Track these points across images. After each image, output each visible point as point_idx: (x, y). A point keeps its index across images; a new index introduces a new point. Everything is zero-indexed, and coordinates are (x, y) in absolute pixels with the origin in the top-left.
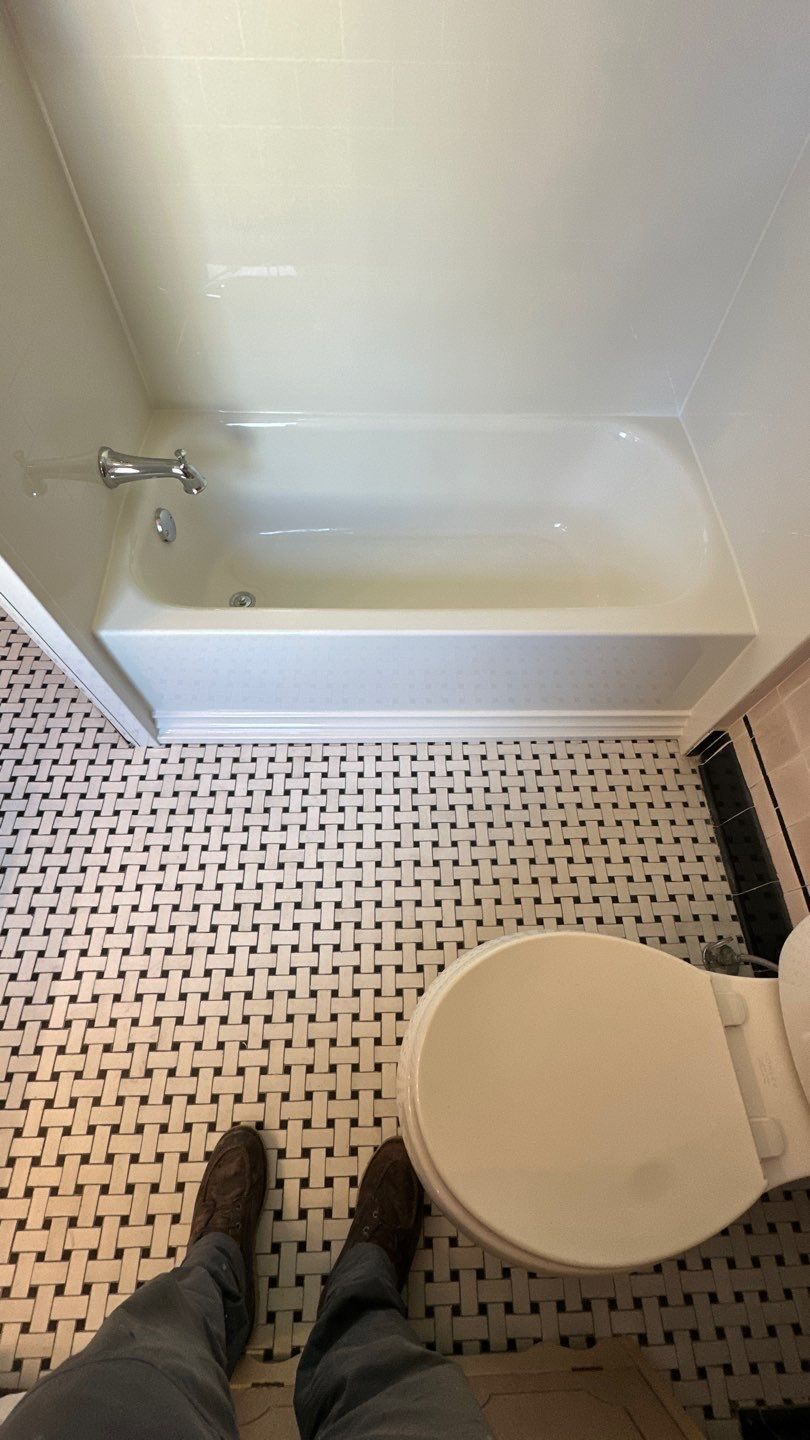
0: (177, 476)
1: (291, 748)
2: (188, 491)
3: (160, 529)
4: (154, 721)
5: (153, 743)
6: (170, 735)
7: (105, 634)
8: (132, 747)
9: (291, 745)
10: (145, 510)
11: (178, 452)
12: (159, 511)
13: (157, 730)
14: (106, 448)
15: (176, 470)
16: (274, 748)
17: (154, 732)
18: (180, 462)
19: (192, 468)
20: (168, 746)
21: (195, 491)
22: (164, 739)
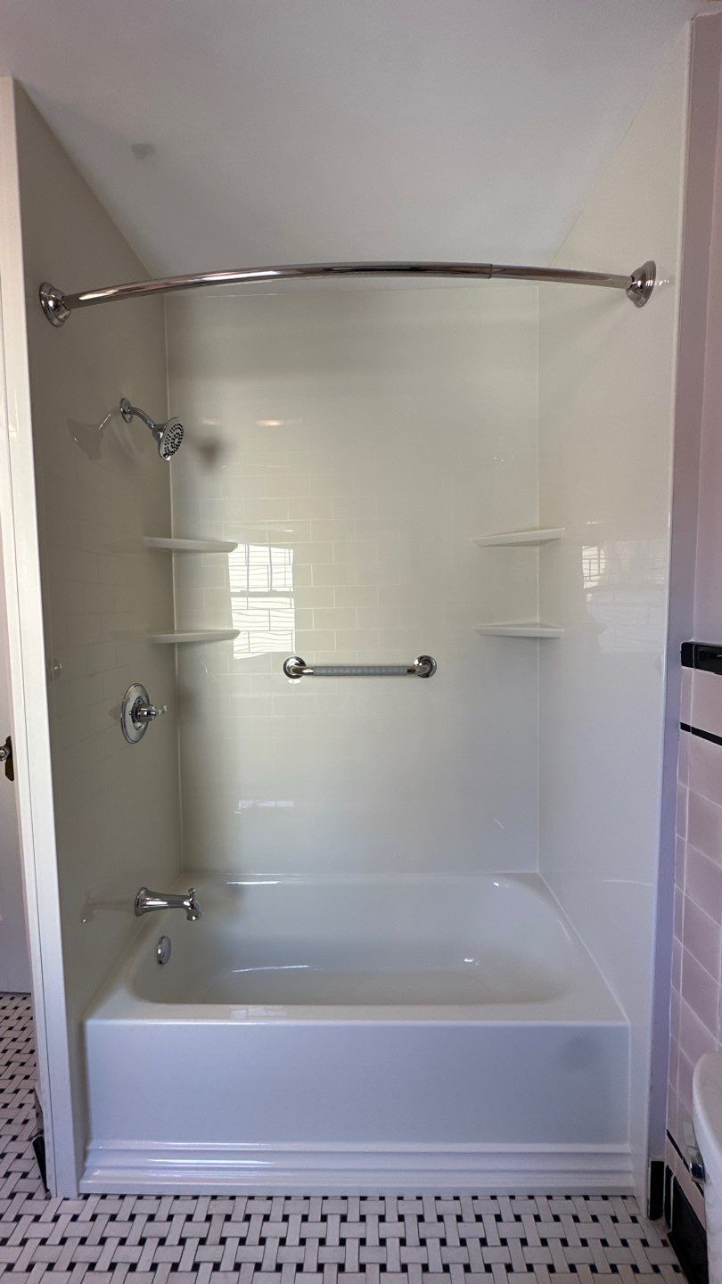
2: (189, 918)
4: (86, 1155)
7: (91, 1023)
10: (155, 937)
11: (191, 891)
12: (163, 937)
13: (85, 1169)
14: (144, 888)
15: (187, 904)
18: (191, 897)
19: (198, 901)
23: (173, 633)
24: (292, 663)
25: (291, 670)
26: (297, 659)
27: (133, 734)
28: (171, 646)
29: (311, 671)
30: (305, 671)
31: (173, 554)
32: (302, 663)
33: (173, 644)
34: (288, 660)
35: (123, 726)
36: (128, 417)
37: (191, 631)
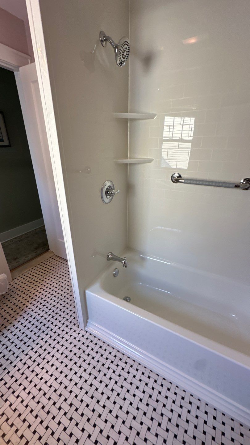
0: (123, 263)
1: (118, 352)
2: (124, 266)
3: (114, 273)
4: (87, 322)
5: (84, 329)
6: (89, 329)
7: (87, 292)
8: (78, 327)
9: (118, 351)
10: (113, 267)
11: (125, 258)
12: (116, 269)
13: (87, 325)
15: (123, 262)
16: (113, 349)
17: (85, 325)
18: (124, 260)
19: (126, 262)
20: (87, 332)
21: (125, 267)
22: (87, 329)
23: (127, 159)
24: (176, 175)
25: (174, 179)
26: (179, 174)
27: (107, 200)
28: (126, 165)
29: (183, 181)
30: (180, 181)
31: (129, 121)
32: (180, 176)
33: (127, 164)
34: (174, 174)
35: (102, 197)
36: (104, 43)
37: (135, 158)
